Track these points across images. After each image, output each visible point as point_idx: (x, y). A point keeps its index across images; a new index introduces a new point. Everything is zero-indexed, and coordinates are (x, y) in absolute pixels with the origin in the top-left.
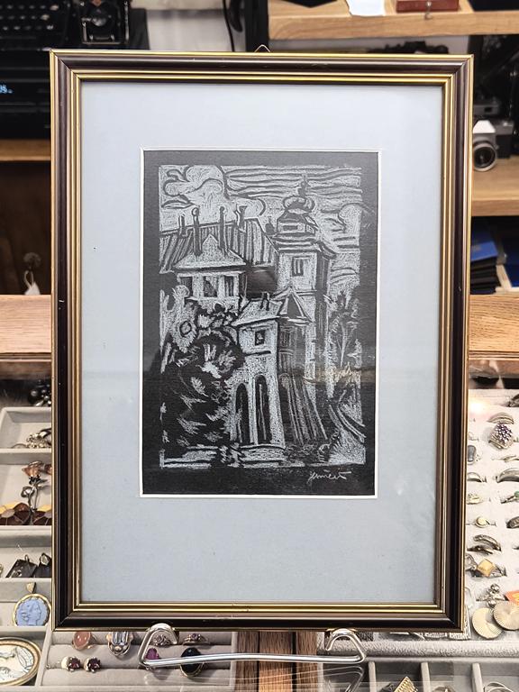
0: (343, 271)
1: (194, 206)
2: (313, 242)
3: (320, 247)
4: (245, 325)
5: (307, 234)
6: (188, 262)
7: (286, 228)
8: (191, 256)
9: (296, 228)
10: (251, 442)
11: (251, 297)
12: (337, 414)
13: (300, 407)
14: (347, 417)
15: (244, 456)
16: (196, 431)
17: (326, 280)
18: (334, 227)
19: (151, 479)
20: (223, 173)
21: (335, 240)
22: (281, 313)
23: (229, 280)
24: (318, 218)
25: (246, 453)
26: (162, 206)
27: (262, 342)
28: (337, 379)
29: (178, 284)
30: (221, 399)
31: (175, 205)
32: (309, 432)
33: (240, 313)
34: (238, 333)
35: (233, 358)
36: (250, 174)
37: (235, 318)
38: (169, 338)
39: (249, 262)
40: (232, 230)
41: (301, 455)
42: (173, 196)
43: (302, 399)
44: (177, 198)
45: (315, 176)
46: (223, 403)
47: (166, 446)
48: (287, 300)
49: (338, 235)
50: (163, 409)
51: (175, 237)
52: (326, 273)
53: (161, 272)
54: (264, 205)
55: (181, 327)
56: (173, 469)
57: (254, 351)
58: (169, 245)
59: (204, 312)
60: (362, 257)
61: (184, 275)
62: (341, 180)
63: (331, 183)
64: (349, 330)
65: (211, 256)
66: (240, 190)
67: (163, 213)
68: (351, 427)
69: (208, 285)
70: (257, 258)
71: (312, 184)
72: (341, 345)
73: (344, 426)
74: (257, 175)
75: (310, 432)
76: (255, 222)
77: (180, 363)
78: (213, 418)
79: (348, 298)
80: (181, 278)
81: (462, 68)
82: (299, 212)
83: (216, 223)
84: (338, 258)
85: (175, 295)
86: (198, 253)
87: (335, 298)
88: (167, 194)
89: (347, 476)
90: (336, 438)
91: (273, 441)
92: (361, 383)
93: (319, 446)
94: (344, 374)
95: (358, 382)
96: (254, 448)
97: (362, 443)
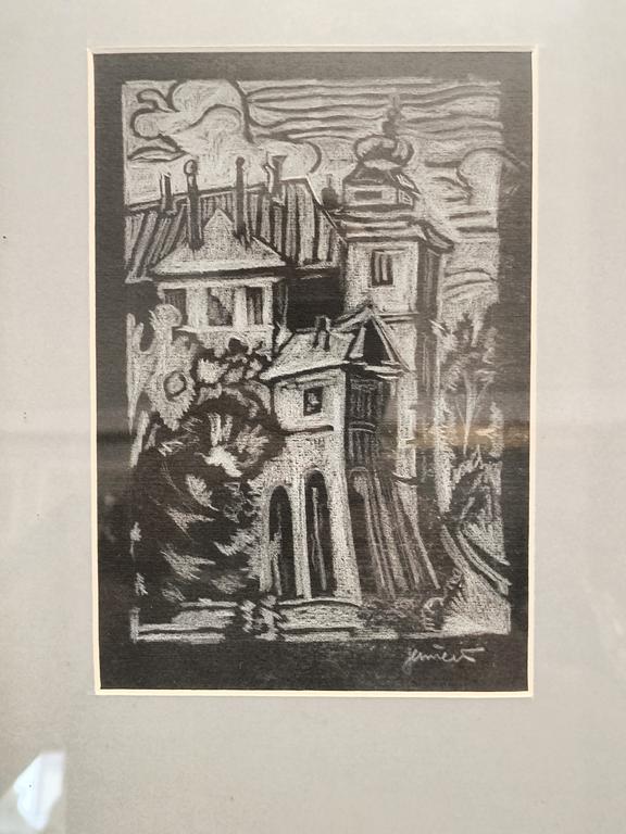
0: (468, 276)
1: (187, 158)
2: (411, 221)
3: (424, 230)
4: (286, 377)
5: (399, 206)
6: (178, 262)
7: (360, 195)
8: (183, 251)
9: (378, 195)
10: (299, 593)
11: (295, 328)
12: (457, 542)
13: (388, 531)
14: (476, 548)
15: (285, 620)
16: (195, 573)
17: (434, 293)
18: (450, 194)
19: (114, 661)
20: (241, 93)
21: (453, 217)
22: (352, 355)
23: (254, 294)
24: (420, 176)
25: (289, 614)
26: (130, 158)
27: (317, 409)
28: (457, 478)
29: (161, 302)
30: (241, 516)
31: (152, 155)
32: (406, 575)
33: (275, 356)
34: (272, 393)
35: (264, 440)
36: (293, 94)
37: (266, 365)
38: (144, 400)
39: (291, 262)
40: (260, 202)
41: (391, 618)
42: (148, 139)
43: (393, 516)
44: (156, 143)
45: (415, 97)
46: (246, 523)
47: (141, 601)
48: (363, 330)
49: (457, 208)
50: (135, 534)
51: (153, 216)
52: (435, 279)
53: (128, 281)
54: (319, 155)
55: (166, 382)
56: (155, 643)
57: (303, 426)
58: (143, 229)
59: (208, 355)
60: (503, 250)
61: (172, 286)
62: (464, 105)
63: (443, 110)
64: (479, 386)
65: (220, 252)
66: (271, 126)
67: (131, 170)
68: (483, 566)
69: (215, 305)
70: (306, 253)
71: (409, 114)
72: (464, 413)
73: (471, 565)
75: (408, 575)
76: (302, 186)
77: (166, 449)
78: (227, 551)
79: (477, 326)
80: (167, 291)
82: (384, 166)
83: (228, 188)
84: (458, 251)
85: (155, 324)
86: (197, 244)
87: (452, 325)
88: (137, 135)
89: (476, 656)
90: (457, 586)
91: (338, 592)
92: (503, 485)
93: (424, 602)
94: (469, 467)
95: (497, 482)
96: (304, 604)
97: (503, 596)
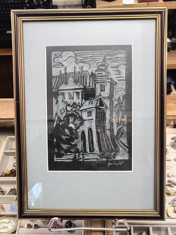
0: (120, 89)
1: (65, 67)
2: (108, 79)
3: (111, 80)
4: (84, 109)
5: (106, 76)
6: (63, 87)
7: (98, 74)
8: (64, 85)
9: (102, 73)
10: (87, 152)
11: (86, 99)
12: (118, 141)
13: (104, 139)
14: (122, 143)
15: (84, 157)
16: (67, 148)
17: (113, 92)
18: (116, 73)
19: (51, 165)
20: (75, 54)
21: (116, 78)
22: (97, 105)
23: (78, 93)
24: (110, 70)
25: (85, 156)
26: (53, 67)
27: (90, 115)
28: (118, 129)
29: (60, 95)
30: (76, 137)
31: (58, 66)
32: (108, 148)
33: (82, 105)
34: (81, 112)
35: (80, 122)
36: (85, 54)
37: (80, 107)
38: (56, 114)
39: (85, 87)
40: (79, 75)
41: (105, 157)
42: (57, 63)
43: (105, 136)
44: (59, 64)
45: (109, 54)
46: (77, 138)
47: (56, 153)
48: (99, 100)
49: (117, 76)
50: (55, 140)
51: (58, 78)
52: (113, 90)
53: (53, 91)
54: (90, 66)
55: (61, 110)
56: (59, 162)
57: (87, 119)
58: (56, 81)
59: (69, 105)
60: (126, 84)
61: (62, 92)
62: (118, 56)
63: (114, 57)
64: (122, 111)
65: (71, 85)
66: (81, 60)
67: (53, 69)
68: (123, 146)
69: (70, 95)
70: (88, 85)
71: (108, 57)
72: (119, 116)
73: (121, 146)
74: (87, 54)
76: (87, 72)
77: (61, 124)
78: (73, 143)
79: (122, 99)
80: (61, 93)
81: (163, 12)
82: (103, 68)
83: (73, 72)
84: (118, 84)
85: (58, 99)
86: (66, 83)
87: (117, 99)
88: (55, 62)
89: (122, 164)
90: (118, 150)
91: (95, 151)
92: (127, 130)
93: (111, 153)
94: (120, 127)
95: (126, 130)
96: (88, 154)
97: (127, 152)
